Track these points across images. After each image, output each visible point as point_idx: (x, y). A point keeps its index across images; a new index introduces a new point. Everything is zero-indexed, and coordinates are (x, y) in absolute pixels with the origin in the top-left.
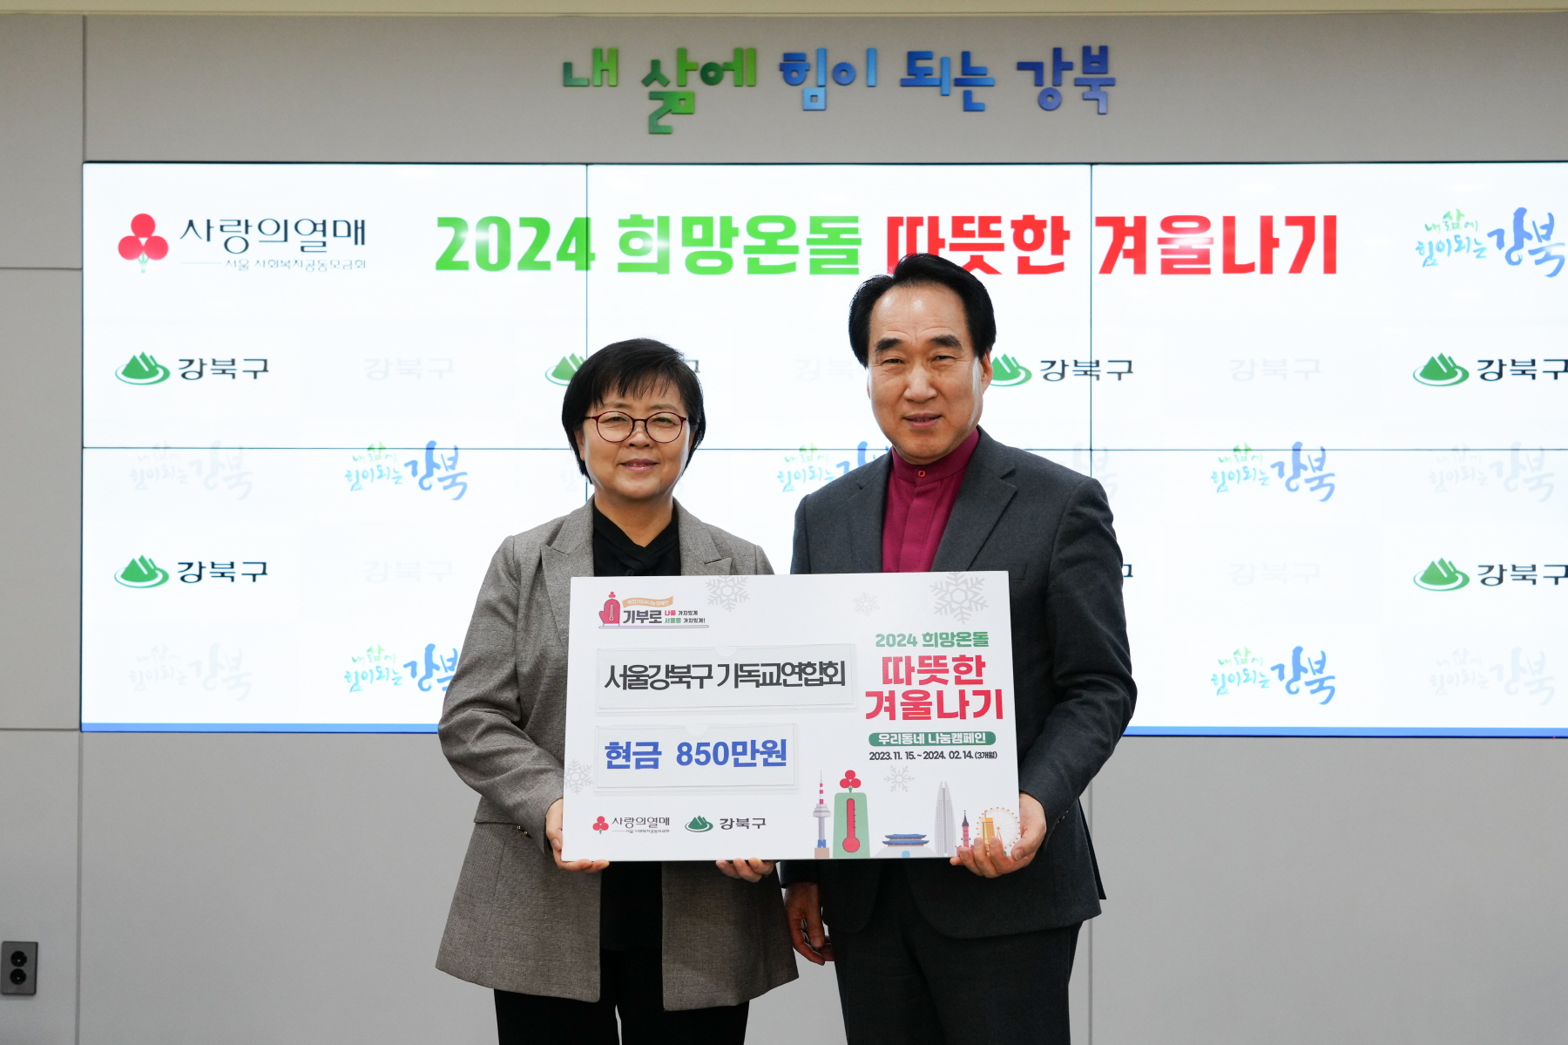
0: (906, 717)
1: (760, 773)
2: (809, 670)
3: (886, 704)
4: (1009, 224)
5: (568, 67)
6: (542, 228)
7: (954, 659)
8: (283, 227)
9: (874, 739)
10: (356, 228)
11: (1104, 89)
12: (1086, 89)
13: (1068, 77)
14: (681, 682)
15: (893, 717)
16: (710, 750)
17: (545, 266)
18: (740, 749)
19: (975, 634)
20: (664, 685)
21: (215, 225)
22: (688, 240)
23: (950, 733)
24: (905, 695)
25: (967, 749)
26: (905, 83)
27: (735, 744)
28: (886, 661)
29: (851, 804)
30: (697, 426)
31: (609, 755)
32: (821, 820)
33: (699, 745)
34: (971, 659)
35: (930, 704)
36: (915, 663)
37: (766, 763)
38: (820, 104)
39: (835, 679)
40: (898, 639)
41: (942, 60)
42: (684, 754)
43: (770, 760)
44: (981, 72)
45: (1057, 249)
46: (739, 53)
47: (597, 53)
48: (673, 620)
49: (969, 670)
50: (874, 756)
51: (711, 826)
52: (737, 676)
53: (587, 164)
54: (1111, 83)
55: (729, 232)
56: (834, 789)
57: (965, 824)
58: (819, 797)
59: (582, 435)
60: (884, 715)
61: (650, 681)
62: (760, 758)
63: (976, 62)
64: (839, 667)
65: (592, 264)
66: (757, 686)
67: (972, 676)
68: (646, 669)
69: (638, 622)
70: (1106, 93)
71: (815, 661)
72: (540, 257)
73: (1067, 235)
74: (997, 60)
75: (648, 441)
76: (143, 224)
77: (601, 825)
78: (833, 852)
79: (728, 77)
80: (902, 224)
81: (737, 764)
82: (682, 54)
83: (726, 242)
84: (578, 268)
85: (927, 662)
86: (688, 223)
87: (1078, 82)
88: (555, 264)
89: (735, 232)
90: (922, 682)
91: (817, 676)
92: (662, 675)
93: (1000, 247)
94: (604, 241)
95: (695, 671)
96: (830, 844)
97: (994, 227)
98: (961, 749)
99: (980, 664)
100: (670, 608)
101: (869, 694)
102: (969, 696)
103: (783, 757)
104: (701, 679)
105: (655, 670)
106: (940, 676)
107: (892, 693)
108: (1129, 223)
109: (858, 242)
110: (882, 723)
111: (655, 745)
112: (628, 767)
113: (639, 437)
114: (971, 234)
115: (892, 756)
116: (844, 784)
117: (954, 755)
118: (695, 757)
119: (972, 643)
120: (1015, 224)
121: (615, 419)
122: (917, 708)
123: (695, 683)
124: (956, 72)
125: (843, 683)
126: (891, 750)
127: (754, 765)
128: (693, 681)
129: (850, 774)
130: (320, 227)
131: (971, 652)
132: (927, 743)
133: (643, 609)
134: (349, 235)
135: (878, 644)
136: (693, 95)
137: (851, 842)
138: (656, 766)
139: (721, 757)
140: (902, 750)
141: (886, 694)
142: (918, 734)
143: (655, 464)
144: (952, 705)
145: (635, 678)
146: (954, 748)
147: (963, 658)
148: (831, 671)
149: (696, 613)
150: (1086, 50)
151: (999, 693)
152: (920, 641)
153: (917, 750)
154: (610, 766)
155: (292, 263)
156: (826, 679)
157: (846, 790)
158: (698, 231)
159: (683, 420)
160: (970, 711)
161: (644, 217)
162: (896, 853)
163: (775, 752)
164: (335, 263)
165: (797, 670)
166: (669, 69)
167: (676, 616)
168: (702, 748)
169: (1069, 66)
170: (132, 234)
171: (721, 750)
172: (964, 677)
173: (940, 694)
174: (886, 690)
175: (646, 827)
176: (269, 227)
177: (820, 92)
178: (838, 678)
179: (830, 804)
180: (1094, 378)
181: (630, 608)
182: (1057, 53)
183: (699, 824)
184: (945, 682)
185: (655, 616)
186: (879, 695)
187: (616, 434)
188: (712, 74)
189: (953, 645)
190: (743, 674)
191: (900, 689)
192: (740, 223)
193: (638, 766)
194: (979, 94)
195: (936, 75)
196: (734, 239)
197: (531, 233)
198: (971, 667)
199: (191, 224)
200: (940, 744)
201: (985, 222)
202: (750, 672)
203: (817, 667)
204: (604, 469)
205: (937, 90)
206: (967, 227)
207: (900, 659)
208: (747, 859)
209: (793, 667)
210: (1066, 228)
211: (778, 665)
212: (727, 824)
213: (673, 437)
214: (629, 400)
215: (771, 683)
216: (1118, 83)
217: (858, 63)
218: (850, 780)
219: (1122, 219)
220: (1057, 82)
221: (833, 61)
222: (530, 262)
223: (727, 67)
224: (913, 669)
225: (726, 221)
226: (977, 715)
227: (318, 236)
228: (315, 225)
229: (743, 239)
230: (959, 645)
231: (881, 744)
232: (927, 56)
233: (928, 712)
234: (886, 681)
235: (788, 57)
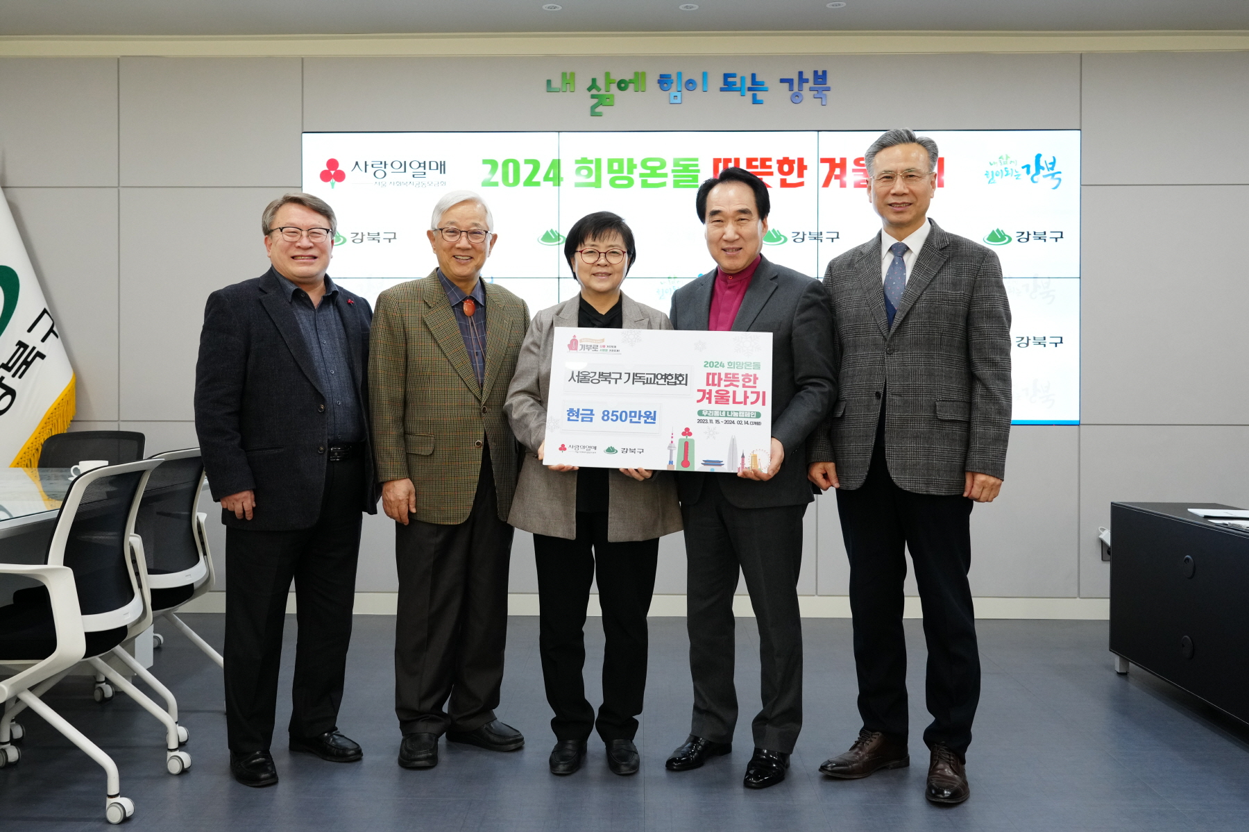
0: (717, 402)
1: (642, 426)
2: (670, 377)
3: (707, 396)
4: (776, 162)
5: (549, 82)
6: (536, 164)
7: (743, 375)
8: (404, 165)
9: (700, 413)
10: (441, 165)
11: (824, 92)
12: (816, 92)
13: (806, 86)
14: (606, 380)
15: (710, 402)
16: (618, 414)
17: (538, 184)
18: (633, 414)
19: (754, 363)
20: (597, 381)
21: (369, 164)
22: (610, 170)
23: (738, 412)
24: (717, 392)
25: (746, 419)
26: (722, 90)
27: (631, 412)
28: (708, 374)
29: (686, 444)
30: (631, 255)
31: (568, 414)
32: (671, 451)
33: (613, 412)
34: (751, 376)
35: (729, 397)
36: (723, 376)
37: (646, 422)
38: (678, 101)
39: (682, 383)
40: (715, 364)
41: (741, 77)
42: (606, 416)
43: (648, 421)
44: (762, 84)
45: (801, 175)
46: (636, 74)
47: (564, 75)
48: (604, 350)
49: (750, 381)
50: (700, 421)
51: (617, 452)
52: (634, 379)
53: (559, 132)
54: (828, 89)
55: (632, 166)
56: (679, 436)
57: (743, 457)
58: (671, 439)
59: (574, 259)
60: (706, 401)
61: (591, 379)
62: (643, 419)
63: (758, 79)
64: (685, 377)
65: (561, 183)
66: (644, 384)
67: (751, 384)
68: (589, 374)
69: (586, 350)
70: (825, 95)
71: (673, 373)
72: (535, 179)
73: (805, 168)
74: (769, 78)
75: (607, 263)
76: (332, 164)
77: (563, 448)
78: (676, 467)
79: (631, 86)
80: (721, 162)
81: (631, 422)
82: (607, 75)
83: (630, 171)
84: (554, 185)
85: (729, 376)
86: (611, 162)
87: (811, 89)
88: (543, 183)
89: (635, 167)
90: (726, 386)
91: (673, 380)
92: (597, 377)
93: (771, 174)
94: (567, 170)
95: (613, 376)
96: (675, 463)
97: (768, 163)
98: (743, 420)
99: (756, 378)
100: (603, 344)
101: (699, 391)
102: (749, 394)
103: (654, 419)
104: (616, 379)
105: (594, 374)
106: (735, 383)
107: (710, 391)
108: (838, 161)
109: (698, 171)
110: (705, 405)
111: (592, 411)
112: (578, 420)
113: (602, 261)
114: (756, 167)
115: (709, 421)
116: (684, 434)
117: (740, 423)
118: (611, 417)
119: (752, 368)
120: (779, 162)
121: (591, 252)
122: (722, 398)
123: (613, 381)
124: (748, 84)
125: (686, 384)
126: (708, 418)
127: (640, 423)
128: (611, 380)
129: (687, 429)
130: (422, 165)
131: (751, 372)
132: (726, 416)
133: (589, 344)
134: (437, 169)
135: (705, 366)
136: (613, 96)
137: (686, 462)
138: (591, 421)
139: (623, 418)
140: (714, 419)
141: (707, 391)
142: (722, 412)
143: (610, 274)
144: (740, 398)
145: (583, 378)
146: (740, 419)
147: (747, 375)
148: (680, 378)
149: (615, 347)
150: (816, 72)
151: (764, 393)
152: (726, 365)
153: (721, 419)
154: (569, 420)
155: (408, 183)
156: (678, 382)
157: (685, 437)
158: (616, 166)
159: (624, 252)
160: (749, 401)
161: (589, 159)
162: (708, 469)
163: (650, 417)
164: (430, 183)
165: (664, 377)
166: (601, 83)
167: (606, 348)
168: (615, 413)
169: (807, 81)
170: (327, 169)
171: (624, 414)
172: (747, 384)
173: (734, 392)
174: (707, 389)
175: (585, 450)
176: (397, 165)
177: (679, 94)
178: (684, 382)
179: (676, 444)
180: (819, 241)
181: (583, 343)
182: (801, 73)
183: (611, 450)
184: (737, 386)
185: (595, 348)
186: (704, 391)
187: (590, 259)
188: (623, 85)
189: (742, 368)
190: (636, 377)
191: (714, 389)
192: (637, 161)
193: (583, 421)
194: (760, 95)
195: (738, 85)
196: (635, 170)
197: (530, 167)
198: (751, 379)
199: (357, 163)
200: (733, 417)
201: (764, 161)
202: (640, 377)
203: (674, 376)
204: (586, 277)
205: (739, 93)
206: (754, 163)
207: (715, 374)
208: (636, 468)
209: (662, 376)
210: (805, 164)
211: (655, 374)
212: (625, 451)
213: (619, 261)
214: (597, 242)
215: (651, 383)
216: (831, 89)
217: (699, 80)
218: (687, 432)
219: (834, 159)
220: (800, 89)
221: (685, 79)
222: (529, 182)
223: (631, 82)
224: (722, 379)
225: (630, 161)
226: (752, 403)
227: (421, 169)
228: (420, 164)
229: (639, 170)
230: (745, 368)
231: (703, 415)
232: (734, 76)
233: (728, 400)
234: (708, 384)
235: (662, 76)
